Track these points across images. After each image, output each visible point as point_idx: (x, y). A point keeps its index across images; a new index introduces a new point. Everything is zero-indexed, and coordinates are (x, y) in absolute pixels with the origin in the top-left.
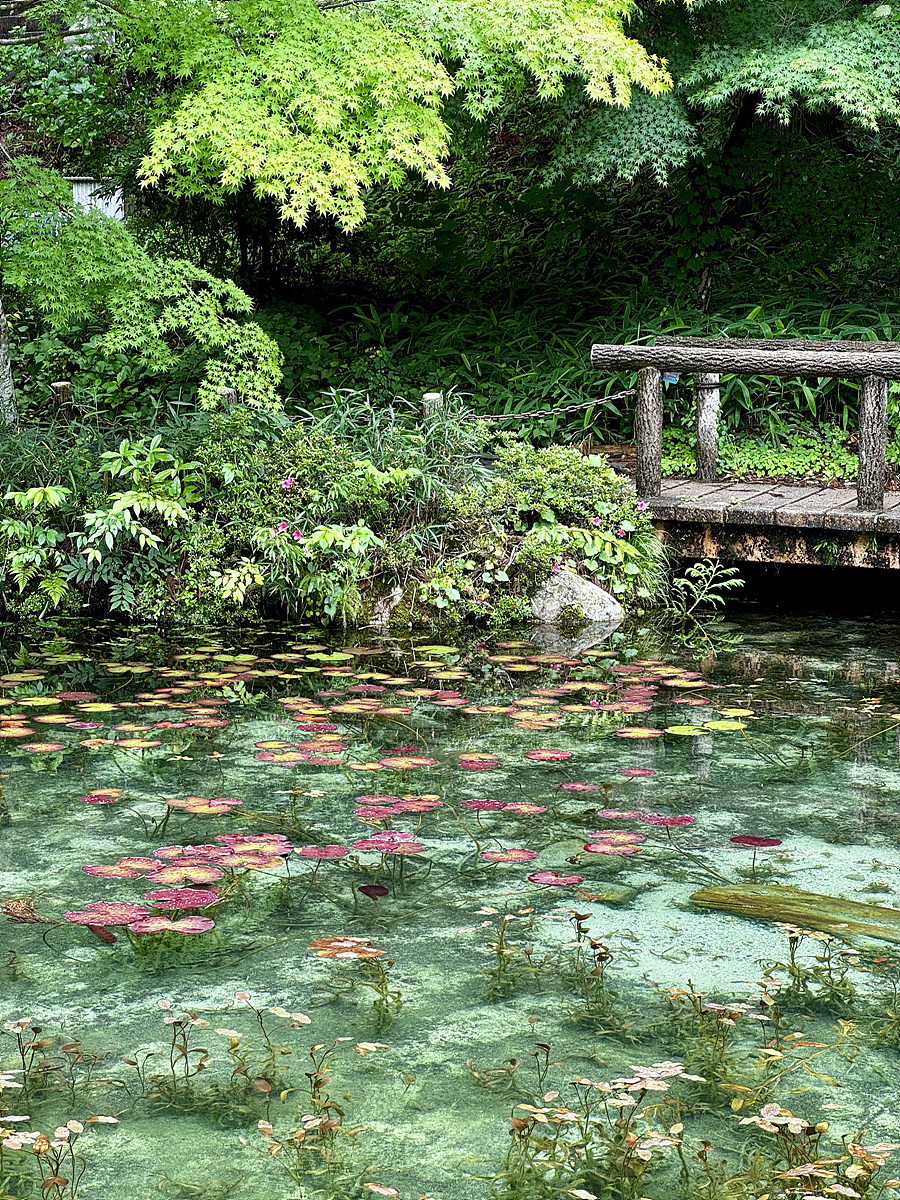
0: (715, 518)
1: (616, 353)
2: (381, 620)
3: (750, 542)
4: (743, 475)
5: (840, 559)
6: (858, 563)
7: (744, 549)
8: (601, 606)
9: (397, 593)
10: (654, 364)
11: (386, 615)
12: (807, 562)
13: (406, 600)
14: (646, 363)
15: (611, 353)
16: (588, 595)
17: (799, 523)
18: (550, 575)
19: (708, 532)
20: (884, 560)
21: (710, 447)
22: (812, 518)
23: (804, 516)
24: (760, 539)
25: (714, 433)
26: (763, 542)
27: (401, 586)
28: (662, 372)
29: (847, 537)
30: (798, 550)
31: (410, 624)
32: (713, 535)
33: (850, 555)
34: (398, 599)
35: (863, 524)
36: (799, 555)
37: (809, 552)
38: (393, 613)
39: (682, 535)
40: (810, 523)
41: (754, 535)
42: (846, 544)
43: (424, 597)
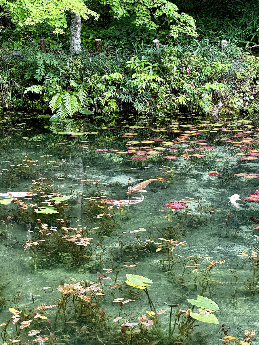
11: (217, 111)
27: (221, 102)
31: (226, 113)
34: (221, 106)
38: (220, 110)
43: (230, 105)
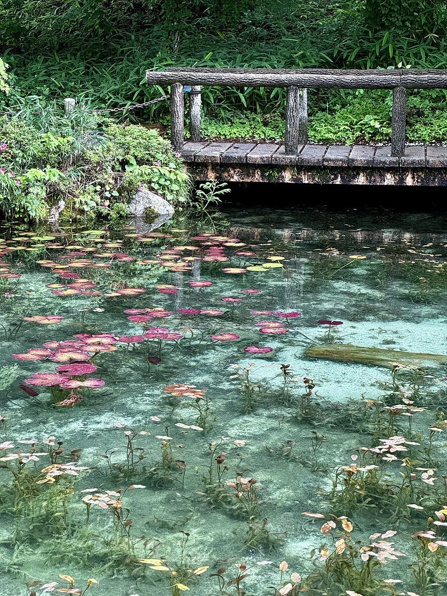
0: (215, 160)
1: (159, 76)
2: (55, 218)
3: (232, 172)
4: (215, 138)
5: (278, 179)
6: (287, 181)
7: (229, 176)
8: (163, 207)
9: (62, 203)
10: (180, 82)
11: (57, 216)
12: (261, 181)
13: (67, 207)
14: (176, 81)
15: (157, 76)
16: (157, 201)
17: (259, 161)
18: (137, 191)
19: (210, 168)
20: (300, 179)
21: (197, 124)
22: (265, 159)
23: (261, 158)
24: (237, 170)
25: (199, 117)
26: (238, 171)
27: (64, 200)
28: (183, 85)
29: (281, 168)
30: (256, 175)
31: (71, 220)
32: (212, 169)
33: (283, 177)
34: (62, 207)
35: (291, 161)
36: (257, 178)
37: (262, 176)
38: (61, 214)
39: (196, 169)
40: (264, 161)
41: (234, 168)
42: (281, 172)
43: (77, 205)
